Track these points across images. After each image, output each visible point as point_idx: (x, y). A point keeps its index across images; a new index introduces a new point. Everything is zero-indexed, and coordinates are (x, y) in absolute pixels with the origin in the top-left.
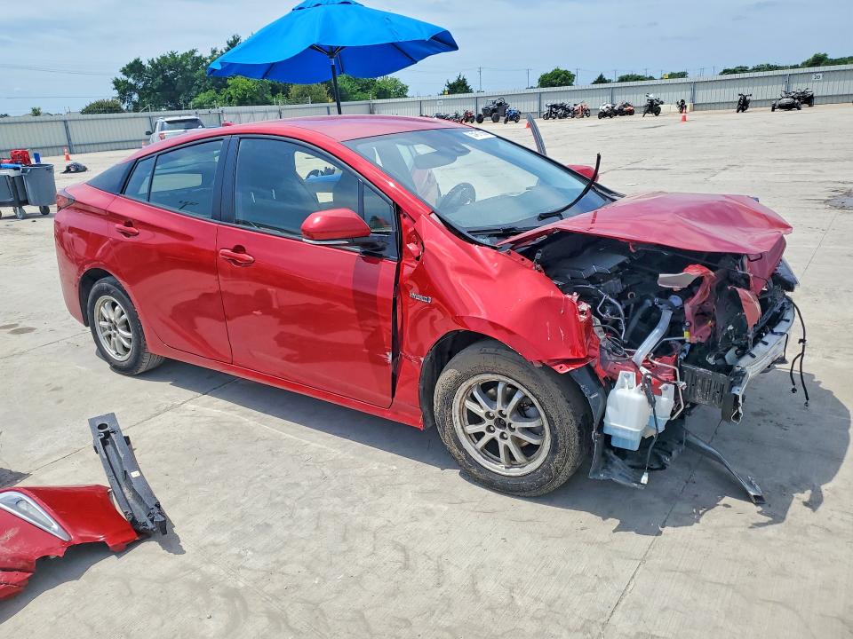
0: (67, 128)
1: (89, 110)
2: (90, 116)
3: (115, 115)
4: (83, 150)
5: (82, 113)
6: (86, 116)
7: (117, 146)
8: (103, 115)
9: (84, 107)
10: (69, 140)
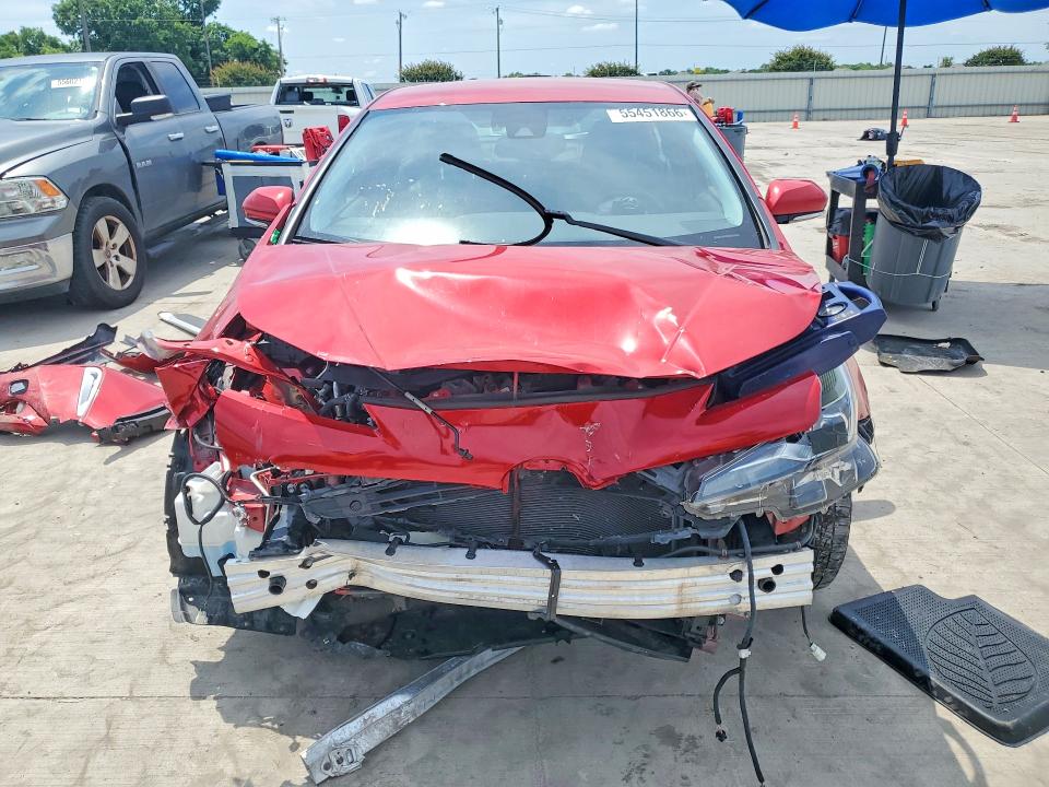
0: (933, 84)
1: (975, 62)
2: (975, 69)
3: (1011, 68)
4: (945, 113)
5: (966, 65)
6: (969, 69)
7: (994, 110)
8: (993, 68)
9: (971, 57)
10: (931, 99)
